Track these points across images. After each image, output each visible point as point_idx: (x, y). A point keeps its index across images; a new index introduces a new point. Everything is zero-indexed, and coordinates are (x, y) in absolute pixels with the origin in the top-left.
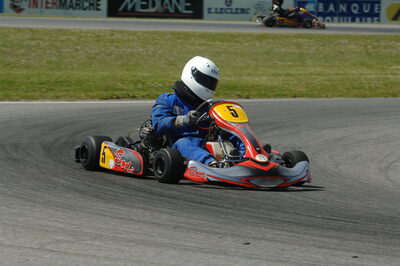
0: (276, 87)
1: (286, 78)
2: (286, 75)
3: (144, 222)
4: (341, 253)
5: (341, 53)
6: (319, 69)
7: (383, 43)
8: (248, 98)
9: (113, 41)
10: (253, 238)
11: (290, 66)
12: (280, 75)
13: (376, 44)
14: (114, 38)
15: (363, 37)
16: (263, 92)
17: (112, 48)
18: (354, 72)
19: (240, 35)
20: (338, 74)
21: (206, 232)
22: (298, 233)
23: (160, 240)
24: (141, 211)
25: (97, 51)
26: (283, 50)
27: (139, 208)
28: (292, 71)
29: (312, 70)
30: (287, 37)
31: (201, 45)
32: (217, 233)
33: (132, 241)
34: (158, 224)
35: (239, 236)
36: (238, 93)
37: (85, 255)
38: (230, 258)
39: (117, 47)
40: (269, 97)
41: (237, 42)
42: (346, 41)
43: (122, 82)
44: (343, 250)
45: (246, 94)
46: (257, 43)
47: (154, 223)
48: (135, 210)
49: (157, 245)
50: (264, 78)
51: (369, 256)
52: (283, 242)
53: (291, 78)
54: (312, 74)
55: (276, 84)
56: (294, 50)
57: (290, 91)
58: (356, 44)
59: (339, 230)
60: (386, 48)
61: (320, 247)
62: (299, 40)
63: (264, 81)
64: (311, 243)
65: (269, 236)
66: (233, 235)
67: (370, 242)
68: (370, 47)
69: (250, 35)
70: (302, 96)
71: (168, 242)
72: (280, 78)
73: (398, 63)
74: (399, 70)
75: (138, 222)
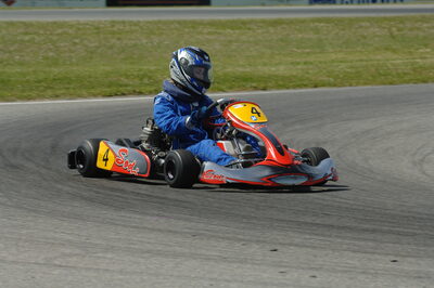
0: (294, 76)
1: (305, 67)
2: (305, 63)
3: (160, 230)
4: (378, 257)
5: (365, 37)
6: (340, 56)
7: (409, 25)
8: (264, 89)
9: (113, 33)
10: (281, 244)
11: (308, 53)
12: (298, 63)
13: (401, 26)
14: (115, 29)
15: (385, 19)
16: (281, 83)
17: (114, 40)
18: (379, 57)
19: (251, 22)
20: (361, 60)
21: (228, 239)
22: (330, 236)
23: (178, 249)
24: (155, 218)
25: (97, 44)
26: (300, 36)
27: (153, 215)
28: (311, 59)
29: (334, 57)
30: (303, 21)
31: (209, 33)
32: (241, 240)
33: (148, 252)
34: (176, 232)
35: (264, 242)
36: (254, 84)
38: (256, 267)
39: (119, 39)
40: (288, 88)
41: (249, 29)
42: (368, 24)
43: (127, 76)
44: (379, 254)
45: (262, 85)
46: (272, 30)
47: (170, 231)
48: (148, 218)
49: (176, 255)
50: (282, 68)
51: (410, 259)
52: (314, 248)
53: (311, 67)
54: (333, 61)
55: (294, 73)
56: (312, 35)
57: (310, 80)
58: (379, 27)
59: (374, 231)
60: (411, 30)
61: (355, 251)
62: (317, 24)
63: (282, 70)
64: (345, 247)
65: (297, 241)
66: (258, 242)
67: (409, 244)
68: (394, 29)
69: (264, 21)
71: (187, 251)
72: (299, 67)
73: (426, 46)
74: (428, 53)
75: (153, 230)
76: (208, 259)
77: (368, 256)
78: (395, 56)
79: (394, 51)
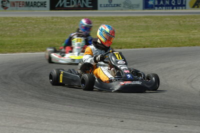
0: (135, 43)
1: (140, 38)
2: (140, 37)
3: (70, 112)
4: (169, 124)
5: (168, 25)
6: (156, 33)
7: (188, 20)
8: (121, 49)
9: (53, 22)
10: (125, 118)
11: (142, 32)
12: (137, 37)
13: (184, 20)
14: (53, 20)
15: (178, 17)
16: (128, 46)
17: (53, 26)
18: (174, 34)
19: (116, 18)
20: (165, 36)
21: (102, 116)
22: (148, 115)
23: (78, 120)
24: (69, 107)
25: (45, 28)
26: (138, 24)
28: (143, 35)
29: (153, 34)
30: (140, 17)
32: (107, 116)
33: (65, 122)
34: (78, 113)
35: (118, 117)
37: (42, 129)
38: (113, 129)
39: (55, 25)
40: (131, 48)
41: (115, 21)
42: (169, 19)
43: (58, 42)
45: (120, 47)
46: (125, 21)
47: (76, 113)
48: (66, 106)
49: (77, 123)
50: (129, 39)
51: (183, 126)
52: (140, 120)
53: (142, 38)
54: (152, 36)
55: (135, 41)
56: (143, 24)
57: (142, 44)
58: (175, 20)
60: (189, 22)
61: (158, 122)
62: (146, 19)
63: (129, 40)
64: (154, 120)
65: (133, 117)
66: (115, 117)
67: (183, 119)
68: (181, 21)
69: (122, 18)
70: (148, 47)
71: (83, 121)
72: (137, 38)
73: (196, 29)
74: (196, 32)
75: (68, 112)
76: (92, 125)
77: (164, 124)
78: (181, 34)
79: (181, 31)
